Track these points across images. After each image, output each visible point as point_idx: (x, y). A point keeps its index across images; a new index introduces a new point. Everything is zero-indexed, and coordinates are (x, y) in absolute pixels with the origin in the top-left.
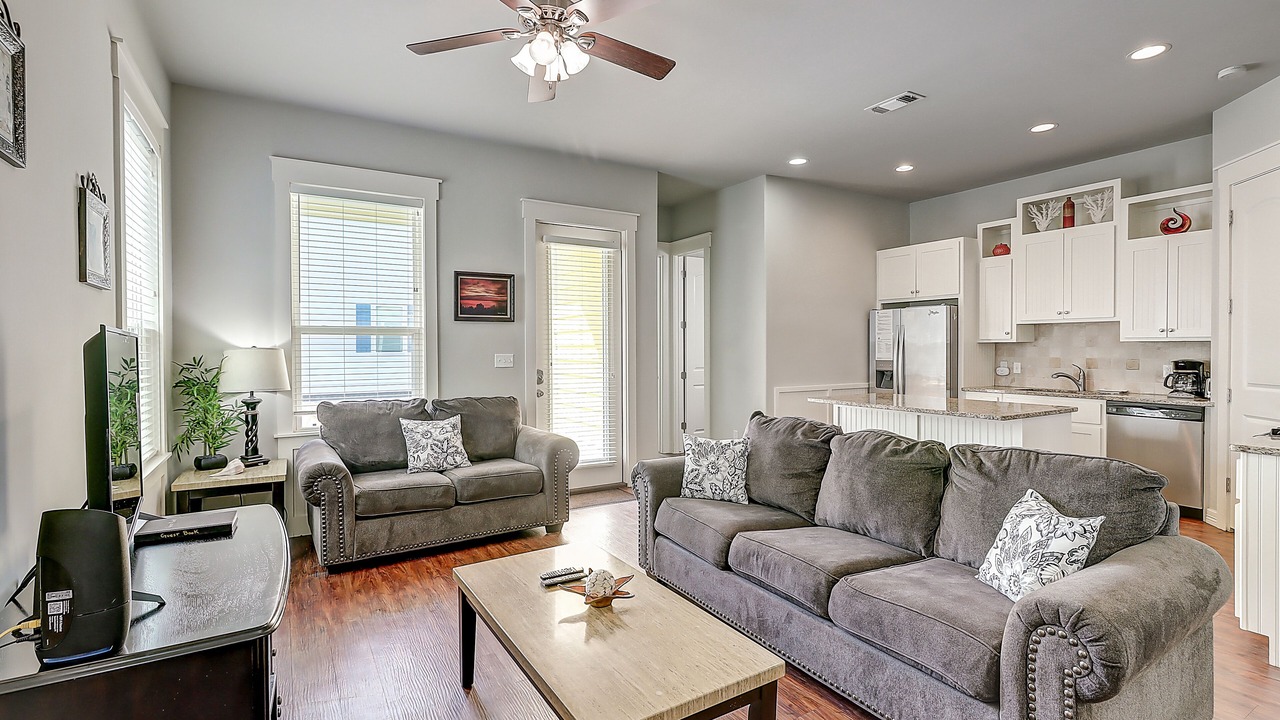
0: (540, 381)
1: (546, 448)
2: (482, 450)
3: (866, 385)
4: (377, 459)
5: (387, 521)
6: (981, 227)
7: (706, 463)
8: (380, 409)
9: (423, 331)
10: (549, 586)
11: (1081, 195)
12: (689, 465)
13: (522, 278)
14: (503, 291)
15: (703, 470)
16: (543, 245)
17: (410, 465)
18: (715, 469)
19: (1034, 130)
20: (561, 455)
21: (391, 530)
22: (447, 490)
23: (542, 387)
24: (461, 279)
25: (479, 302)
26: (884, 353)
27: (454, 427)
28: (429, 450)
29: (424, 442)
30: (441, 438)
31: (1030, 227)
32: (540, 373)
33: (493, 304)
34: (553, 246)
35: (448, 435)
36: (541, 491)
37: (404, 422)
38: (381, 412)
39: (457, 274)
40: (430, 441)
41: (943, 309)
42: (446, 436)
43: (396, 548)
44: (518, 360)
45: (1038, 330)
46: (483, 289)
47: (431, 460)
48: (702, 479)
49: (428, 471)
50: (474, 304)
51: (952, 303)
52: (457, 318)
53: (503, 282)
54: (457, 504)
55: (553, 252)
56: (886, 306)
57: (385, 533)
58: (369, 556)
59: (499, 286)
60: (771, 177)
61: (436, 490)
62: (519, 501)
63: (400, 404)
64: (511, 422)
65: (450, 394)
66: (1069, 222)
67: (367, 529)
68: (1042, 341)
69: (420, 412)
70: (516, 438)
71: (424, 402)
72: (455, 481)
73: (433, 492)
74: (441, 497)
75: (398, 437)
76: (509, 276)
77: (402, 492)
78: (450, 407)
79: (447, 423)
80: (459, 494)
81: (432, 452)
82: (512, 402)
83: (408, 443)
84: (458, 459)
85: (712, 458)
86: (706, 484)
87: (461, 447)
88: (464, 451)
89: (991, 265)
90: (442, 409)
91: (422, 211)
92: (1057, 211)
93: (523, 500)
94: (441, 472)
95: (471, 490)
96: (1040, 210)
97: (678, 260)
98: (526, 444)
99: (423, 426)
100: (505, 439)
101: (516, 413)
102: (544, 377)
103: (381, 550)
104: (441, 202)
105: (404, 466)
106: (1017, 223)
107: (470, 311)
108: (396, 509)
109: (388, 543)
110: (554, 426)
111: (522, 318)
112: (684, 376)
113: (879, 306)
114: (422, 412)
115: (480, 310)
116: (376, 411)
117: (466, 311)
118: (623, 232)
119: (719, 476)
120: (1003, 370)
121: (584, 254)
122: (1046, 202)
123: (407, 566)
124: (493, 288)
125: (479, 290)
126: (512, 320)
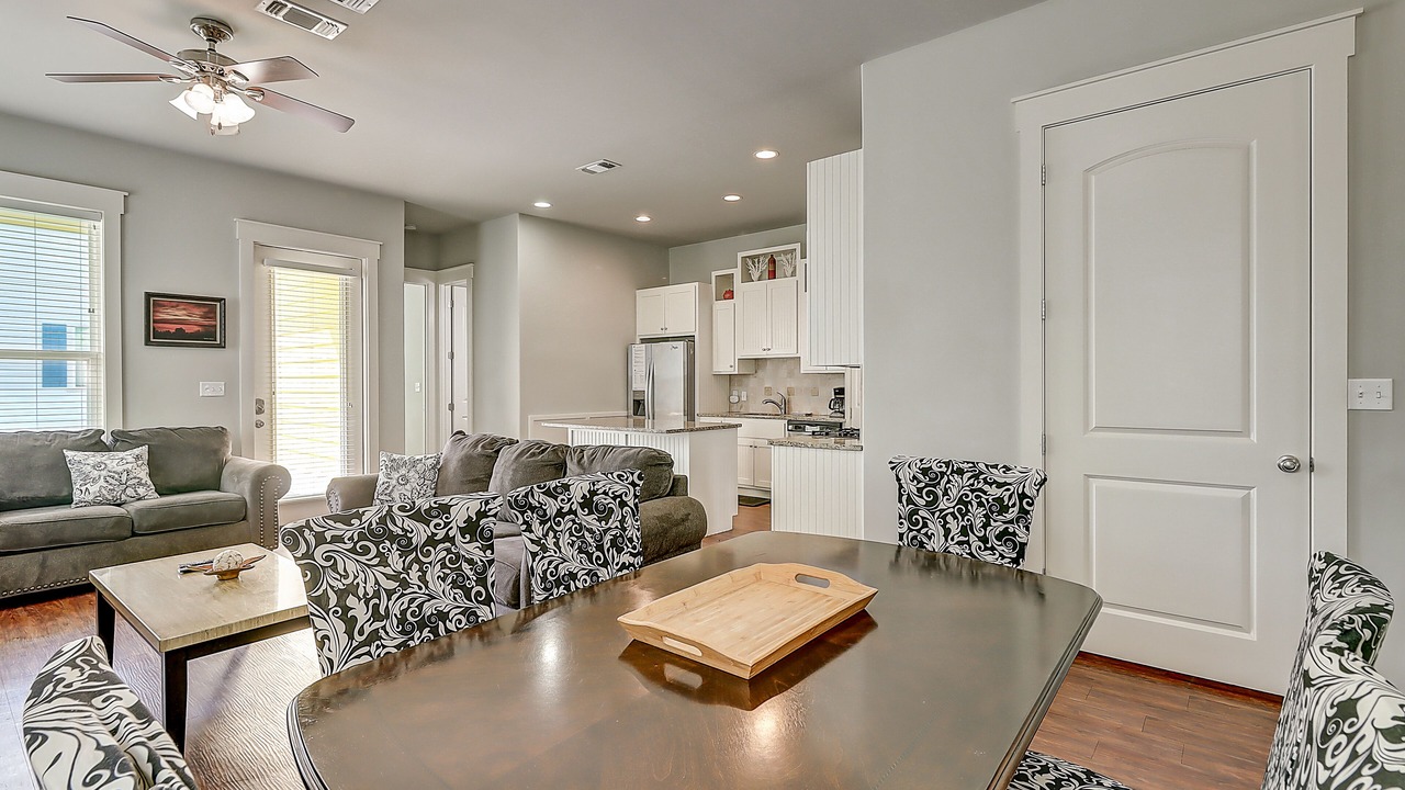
0: (260, 411)
1: (250, 476)
2: (175, 482)
3: (625, 413)
4: (30, 494)
5: (38, 556)
6: (714, 274)
7: (396, 476)
8: (37, 440)
9: (102, 357)
10: (185, 572)
11: (779, 253)
12: (382, 478)
13: (236, 303)
14: (212, 315)
15: (394, 482)
16: (264, 268)
17: (76, 499)
18: (405, 480)
19: (727, 198)
20: (269, 482)
21: (43, 565)
22: (120, 520)
23: (261, 417)
24: (153, 301)
25: (179, 326)
26: (640, 384)
27: (138, 458)
28: (102, 482)
29: (95, 473)
30: (120, 469)
31: (747, 278)
32: (260, 402)
33: (196, 328)
34: (277, 270)
35: (129, 466)
36: (244, 519)
37: (69, 454)
38: (38, 443)
39: (148, 296)
40: (104, 473)
41: (681, 344)
42: (125, 467)
43: (49, 584)
44: (231, 388)
45: (758, 363)
46: (184, 312)
47: (105, 492)
48: (392, 490)
49: (100, 503)
50: (172, 328)
51: (690, 339)
52: (148, 342)
53: (211, 306)
54: (134, 534)
55: (277, 276)
56: (644, 341)
57: (35, 570)
58: (12, 594)
59: (206, 310)
60: (523, 215)
61: (106, 521)
62: (216, 529)
63: (65, 434)
64: (216, 452)
65: (137, 424)
66: (773, 275)
67: (9, 565)
68: (760, 373)
69: (93, 443)
70: (221, 468)
71: (101, 432)
72: (132, 512)
73: (101, 524)
74: (112, 527)
75: (61, 470)
76: (219, 300)
77: (59, 525)
78: (135, 438)
79: (129, 455)
80: (136, 525)
81: (106, 485)
82: (220, 433)
83: (74, 476)
84: (141, 491)
85: (403, 471)
86: (396, 495)
87: (146, 479)
88: (149, 482)
89: (722, 306)
90: (124, 440)
91: (100, 225)
92: (764, 266)
93: (221, 528)
94: (119, 505)
95: (153, 520)
96: (754, 263)
97: (445, 289)
98: (232, 473)
99: (94, 458)
100: (207, 470)
101: (225, 444)
102: (266, 407)
103: (30, 586)
104: (128, 216)
105: (68, 501)
106: (737, 273)
107: (167, 335)
108: (50, 543)
109: (39, 579)
110: (278, 457)
111: (236, 345)
112: (452, 407)
113: (638, 341)
114: (96, 443)
115: (180, 334)
116: (31, 442)
117: (156, 335)
118: (364, 260)
119: (408, 487)
120: (734, 399)
121: (316, 280)
122: (758, 256)
123: (65, 602)
124: (198, 311)
125: (180, 314)
126: (222, 346)
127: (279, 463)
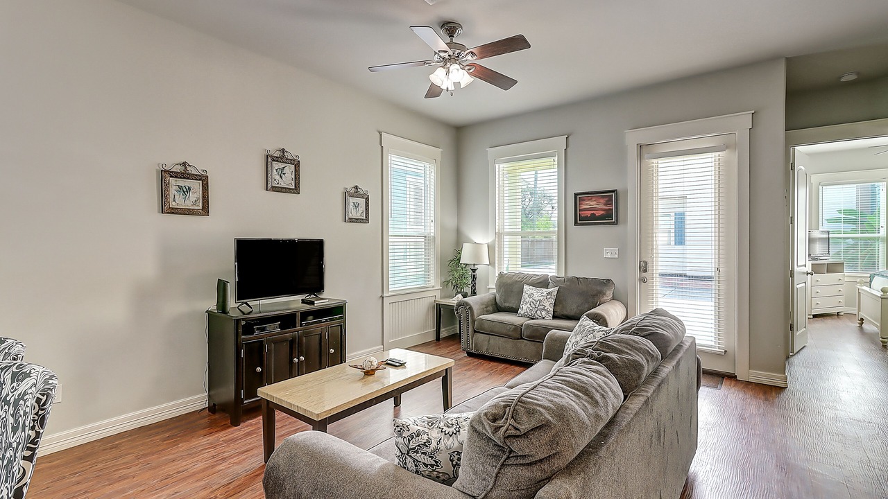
0: (643, 270)
5: (487, 337)
9: (557, 233)
13: (624, 192)
14: (610, 202)
16: (648, 162)
17: (519, 311)
21: (489, 342)
23: (645, 275)
24: (578, 198)
25: (592, 212)
27: (551, 293)
29: (528, 300)
30: (537, 299)
33: (602, 212)
34: (660, 161)
37: (525, 286)
39: (576, 195)
40: (531, 299)
43: (491, 353)
44: (622, 253)
46: (595, 202)
49: (525, 317)
50: (589, 213)
52: (576, 223)
53: (610, 196)
54: (521, 338)
57: (486, 343)
58: (480, 352)
59: (606, 199)
67: (478, 338)
75: (520, 295)
76: (614, 191)
78: (557, 282)
81: (530, 306)
83: (522, 299)
87: (550, 307)
88: (551, 310)
91: (556, 159)
102: (649, 266)
104: (568, 150)
107: (586, 218)
108: (491, 331)
109: (487, 349)
111: (625, 222)
115: (593, 217)
117: (582, 219)
124: (602, 201)
125: (593, 204)
126: (616, 223)
127: (659, 307)
